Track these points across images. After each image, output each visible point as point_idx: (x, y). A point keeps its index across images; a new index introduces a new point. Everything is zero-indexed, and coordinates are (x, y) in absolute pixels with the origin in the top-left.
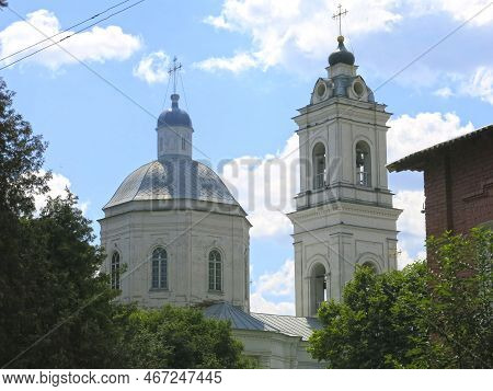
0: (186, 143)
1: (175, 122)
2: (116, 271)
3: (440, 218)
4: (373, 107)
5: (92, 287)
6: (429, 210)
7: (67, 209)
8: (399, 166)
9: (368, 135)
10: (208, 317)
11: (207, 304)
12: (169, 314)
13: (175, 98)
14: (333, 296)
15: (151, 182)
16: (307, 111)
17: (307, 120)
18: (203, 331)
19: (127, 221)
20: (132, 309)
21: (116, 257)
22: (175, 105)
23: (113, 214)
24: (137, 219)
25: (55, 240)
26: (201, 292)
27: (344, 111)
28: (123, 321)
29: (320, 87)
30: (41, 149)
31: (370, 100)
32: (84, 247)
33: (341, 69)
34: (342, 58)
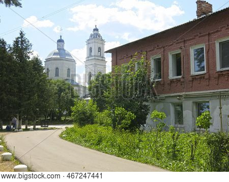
0: (63, 45)
1: (60, 41)
2: (48, 72)
3: (115, 63)
4: (102, 40)
5: (42, 75)
6: (112, 61)
7: (37, 58)
8: (107, 52)
9: (100, 46)
10: (66, 82)
11: (67, 80)
12: (58, 81)
13: (61, 36)
14: (93, 78)
15: (55, 54)
16: (89, 40)
17: (88, 42)
18: (65, 84)
19: (50, 62)
20: (51, 80)
21: (48, 69)
22: (61, 38)
23: (47, 60)
24: (53, 61)
25: (35, 65)
26: (66, 77)
27: (96, 41)
28: (49, 82)
29: (91, 36)
30: (31, 46)
31: (102, 39)
32: (41, 67)
33: (96, 32)
34: (96, 30)
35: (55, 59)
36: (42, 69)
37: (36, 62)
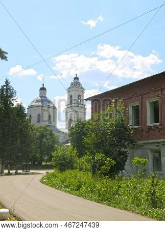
0: (45, 93)
1: (43, 89)
2: (30, 119)
3: (94, 110)
4: (82, 88)
5: (25, 121)
6: (92, 108)
7: (21, 105)
8: (87, 100)
9: (81, 93)
10: (48, 128)
11: (48, 126)
12: (40, 127)
13: (43, 85)
14: (73, 124)
15: (37, 101)
16: (69, 88)
17: (69, 90)
18: (47, 131)
19: (33, 109)
20: (33, 125)
21: (30, 116)
23: (30, 107)
24: (35, 108)
25: (18, 111)
26: (47, 123)
27: (76, 89)
28: (31, 128)
29: (72, 84)
30: (16, 93)
31: (81, 87)
32: (24, 113)
33: (76, 80)
34: (76, 78)
35: (37, 106)
36: (26, 115)
37: (20, 109)
